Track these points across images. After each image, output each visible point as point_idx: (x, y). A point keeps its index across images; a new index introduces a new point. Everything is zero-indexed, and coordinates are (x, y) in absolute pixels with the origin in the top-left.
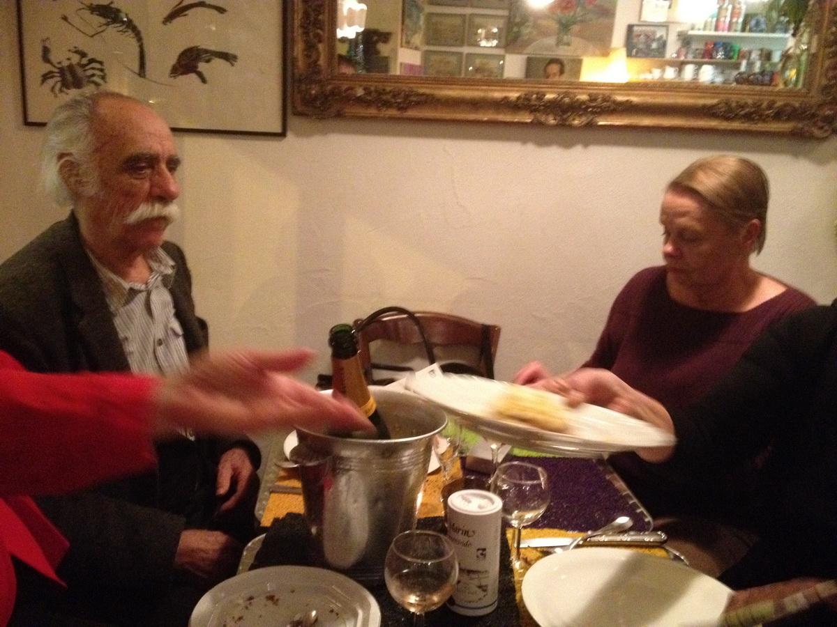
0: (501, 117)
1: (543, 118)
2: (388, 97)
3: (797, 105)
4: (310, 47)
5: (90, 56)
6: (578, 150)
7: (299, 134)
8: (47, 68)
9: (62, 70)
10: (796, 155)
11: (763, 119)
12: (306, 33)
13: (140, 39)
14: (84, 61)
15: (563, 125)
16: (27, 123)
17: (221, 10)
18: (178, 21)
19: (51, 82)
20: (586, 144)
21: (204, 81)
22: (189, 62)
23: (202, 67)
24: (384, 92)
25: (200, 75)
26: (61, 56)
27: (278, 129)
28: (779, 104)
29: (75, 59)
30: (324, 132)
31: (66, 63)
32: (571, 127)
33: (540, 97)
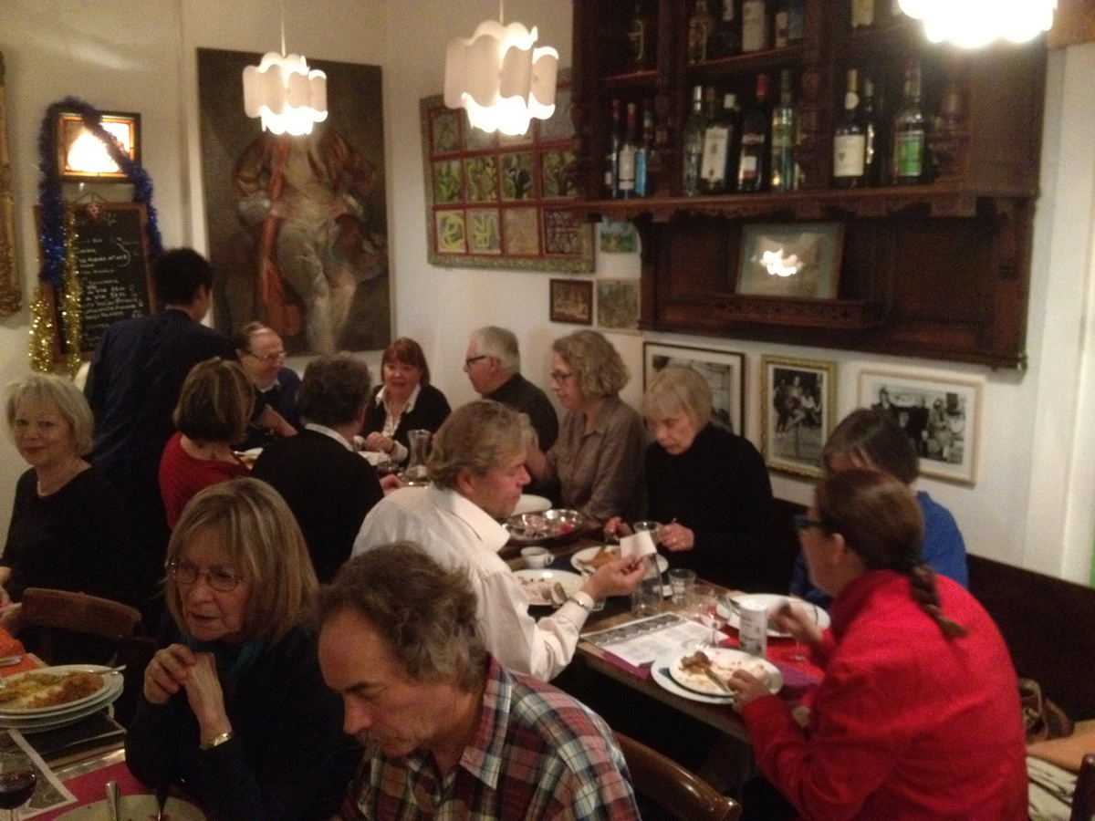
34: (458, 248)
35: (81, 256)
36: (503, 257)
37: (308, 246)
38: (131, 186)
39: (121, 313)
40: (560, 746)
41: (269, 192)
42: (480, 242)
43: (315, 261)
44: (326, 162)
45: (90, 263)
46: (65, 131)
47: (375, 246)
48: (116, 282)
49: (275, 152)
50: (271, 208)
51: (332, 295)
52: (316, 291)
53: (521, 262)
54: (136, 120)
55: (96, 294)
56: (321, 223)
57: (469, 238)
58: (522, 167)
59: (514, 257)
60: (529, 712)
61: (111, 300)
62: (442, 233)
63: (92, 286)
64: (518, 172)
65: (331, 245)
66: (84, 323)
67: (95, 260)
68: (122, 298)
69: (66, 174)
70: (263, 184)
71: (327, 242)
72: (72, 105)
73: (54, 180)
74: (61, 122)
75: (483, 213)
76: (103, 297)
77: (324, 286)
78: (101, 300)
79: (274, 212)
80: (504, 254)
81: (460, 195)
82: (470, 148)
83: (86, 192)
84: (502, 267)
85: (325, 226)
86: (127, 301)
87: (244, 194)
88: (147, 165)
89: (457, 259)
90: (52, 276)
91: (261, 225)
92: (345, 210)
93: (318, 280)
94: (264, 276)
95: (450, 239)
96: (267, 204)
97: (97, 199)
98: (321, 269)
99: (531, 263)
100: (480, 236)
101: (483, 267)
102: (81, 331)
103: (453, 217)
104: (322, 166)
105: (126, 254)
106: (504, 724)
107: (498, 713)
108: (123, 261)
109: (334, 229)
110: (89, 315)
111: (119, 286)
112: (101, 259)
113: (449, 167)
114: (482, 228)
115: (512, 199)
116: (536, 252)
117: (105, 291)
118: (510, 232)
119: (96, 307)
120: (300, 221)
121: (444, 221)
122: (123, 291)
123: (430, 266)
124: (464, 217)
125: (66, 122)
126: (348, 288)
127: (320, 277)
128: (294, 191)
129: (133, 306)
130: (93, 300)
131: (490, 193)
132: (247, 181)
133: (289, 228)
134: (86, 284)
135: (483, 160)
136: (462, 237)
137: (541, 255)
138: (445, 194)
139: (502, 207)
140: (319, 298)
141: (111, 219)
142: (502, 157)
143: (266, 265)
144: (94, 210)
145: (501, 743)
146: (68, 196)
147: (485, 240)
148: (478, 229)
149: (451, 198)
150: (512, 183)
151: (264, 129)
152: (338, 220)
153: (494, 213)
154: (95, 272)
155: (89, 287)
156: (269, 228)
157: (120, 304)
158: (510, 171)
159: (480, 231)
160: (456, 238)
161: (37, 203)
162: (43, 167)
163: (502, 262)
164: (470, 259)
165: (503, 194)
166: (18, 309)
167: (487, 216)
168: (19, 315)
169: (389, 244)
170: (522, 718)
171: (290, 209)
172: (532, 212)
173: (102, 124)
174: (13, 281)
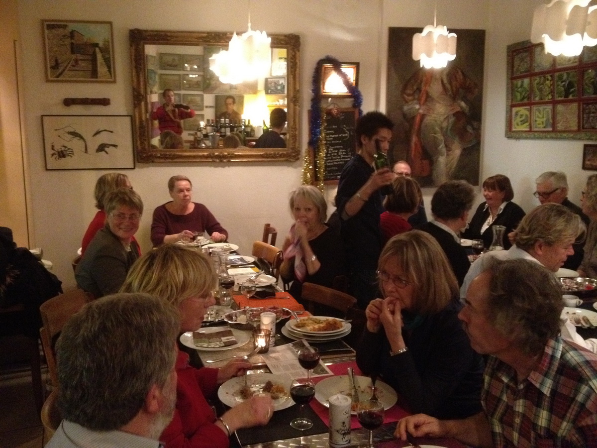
0: (203, 160)
1: (215, 160)
2: (167, 156)
3: (285, 153)
4: (142, 143)
5: (68, 147)
6: (227, 168)
7: (140, 168)
8: (54, 152)
9: (59, 152)
10: (288, 166)
11: (276, 157)
12: (140, 139)
13: (85, 142)
14: (66, 149)
15: (221, 161)
16: (47, 170)
17: (112, 132)
18: (98, 136)
19: (55, 156)
20: (229, 166)
21: (107, 153)
22: (102, 148)
23: (106, 149)
24: (166, 155)
25: (106, 152)
26: (58, 148)
27: (133, 167)
28: (281, 153)
29: (63, 149)
30: (148, 167)
31: (60, 150)
32: (224, 162)
33: (213, 154)
34: (525, 127)
35: (327, 134)
36: (554, 132)
37: (437, 129)
38: (352, 99)
39: (343, 163)
40: (590, 380)
41: (419, 100)
42: (539, 124)
43: (440, 136)
44: (450, 83)
45: (332, 137)
46: (325, 73)
47: (474, 129)
48: (342, 147)
49: (424, 79)
50: (419, 109)
51: (448, 155)
52: (440, 153)
53: (565, 135)
54: (357, 65)
55: (332, 153)
56: (446, 116)
57: (532, 122)
58: (570, 80)
59: (560, 132)
60: (573, 360)
61: (340, 156)
62: (515, 121)
63: (331, 149)
64: (567, 82)
65: (449, 128)
66: (326, 167)
67: (333, 136)
68: (344, 155)
69: (324, 94)
70: (416, 97)
71: (447, 127)
72: (329, 60)
73: (318, 97)
74: (323, 68)
75: (541, 108)
76: (336, 154)
77: (444, 150)
78: (334, 156)
79: (421, 111)
80: (554, 130)
81: (529, 98)
82: (537, 71)
83: (332, 103)
84: (552, 138)
85: (447, 118)
86: (346, 156)
87: (407, 102)
88: (360, 88)
89: (524, 135)
90: (314, 143)
91: (413, 118)
92: (459, 109)
93: (441, 147)
94: (413, 145)
95: (519, 123)
96: (417, 107)
97: (336, 106)
98: (443, 141)
99: (572, 135)
100: (539, 121)
101: (540, 138)
102: (325, 171)
103: (523, 111)
104: (448, 86)
105: (347, 133)
106: (556, 364)
107: (553, 357)
108: (346, 137)
109: (452, 120)
110: (328, 163)
111: (343, 149)
112: (336, 136)
113: (523, 82)
114: (541, 116)
115: (562, 98)
116: (575, 128)
117: (336, 151)
118: (559, 118)
119: (332, 159)
120: (433, 115)
121: (517, 114)
122: (345, 152)
123: (506, 138)
124: (530, 111)
125: (325, 68)
126: (457, 152)
127: (442, 146)
128: (433, 99)
129: (349, 159)
130: (331, 156)
131: (548, 95)
132: (409, 95)
133: (428, 120)
134: (328, 148)
135: (544, 77)
136: (527, 122)
137: (579, 130)
138: (519, 97)
139: (554, 103)
140: (441, 157)
141: (342, 116)
142: (557, 74)
143: (414, 139)
144: (335, 111)
145: (554, 373)
146: (324, 105)
147: (543, 123)
148: (538, 117)
149: (523, 99)
150: (563, 89)
151: (421, 66)
152: (454, 115)
153: (549, 108)
154: (333, 142)
155: (329, 149)
156: (418, 119)
157: (343, 158)
158: (562, 82)
159: (539, 118)
160: (523, 122)
161: (310, 108)
162: (314, 91)
163: (553, 135)
164: (532, 134)
165: (556, 96)
166: (298, 159)
167: (544, 109)
168: (298, 162)
169: (482, 128)
170: (568, 361)
171: (429, 109)
172: (575, 106)
173: (341, 69)
174: (297, 145)
